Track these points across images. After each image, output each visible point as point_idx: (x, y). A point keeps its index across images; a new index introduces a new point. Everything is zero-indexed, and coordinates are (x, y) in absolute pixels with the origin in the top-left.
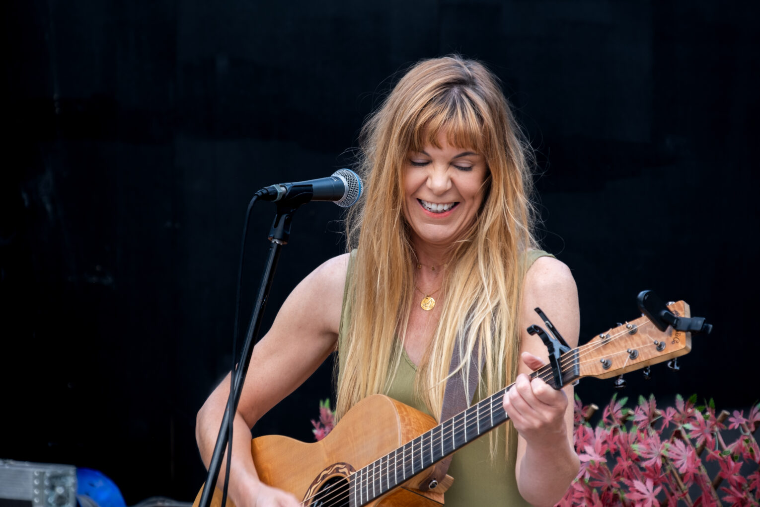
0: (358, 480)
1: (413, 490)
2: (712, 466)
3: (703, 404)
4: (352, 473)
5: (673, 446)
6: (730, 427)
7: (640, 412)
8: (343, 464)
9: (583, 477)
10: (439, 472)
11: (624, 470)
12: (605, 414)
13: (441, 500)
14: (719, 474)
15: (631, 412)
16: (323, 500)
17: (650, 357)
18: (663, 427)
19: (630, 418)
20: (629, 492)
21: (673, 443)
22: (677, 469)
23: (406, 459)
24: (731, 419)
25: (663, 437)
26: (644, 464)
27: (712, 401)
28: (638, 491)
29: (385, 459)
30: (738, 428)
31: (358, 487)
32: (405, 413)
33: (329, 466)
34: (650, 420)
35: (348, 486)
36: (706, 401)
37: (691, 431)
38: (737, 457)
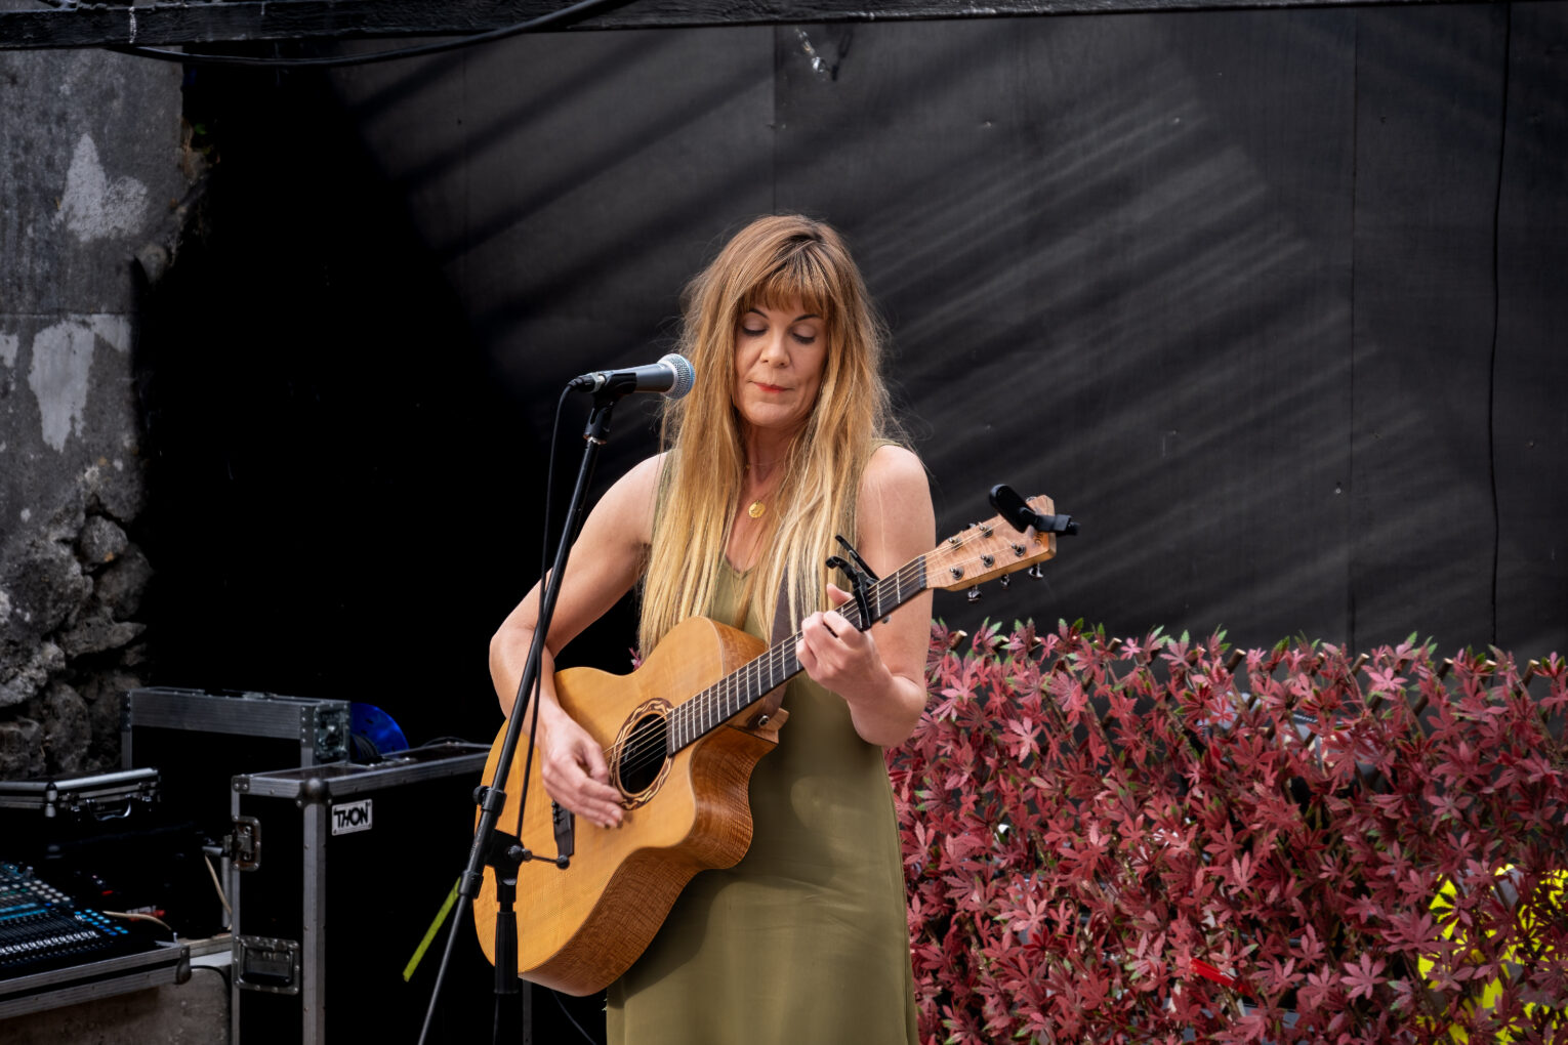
0: (677, 718)
1: (740, 728)
2: (1102, 704)
3: (1090, 630)
4: (669, 710)
5: (1055, 679)
6: (1123, 657)
7: (1017, 639)
8: (659, 699)
9: (949, 715)
10: (769, 705)
11: (996, 708)
12: (976, 641)
13: (775, 739)
14: (1110, 712)
15: (1005, 639)
16: (637, 743)
17: (1008, 563)
18: (1043, 658)
19: (1005, 647)
20: (1003, 733)
21: (1055, 675)
22: (1060, 707)
23: (731, 692)
24: (1124, 648)
25: (1044, 668)
26: (1021, 701)
27: (1101, 627)
28: (1014, 732)
29: (706, 693)
30: (1132, 659)
31: (676, 726)
32: (729, 637)
33: (643, 701)
34: (1027, 648)
35: (665, 726)
36: (1093, 627)
37: (1076, 662)
38: (1130, 693)
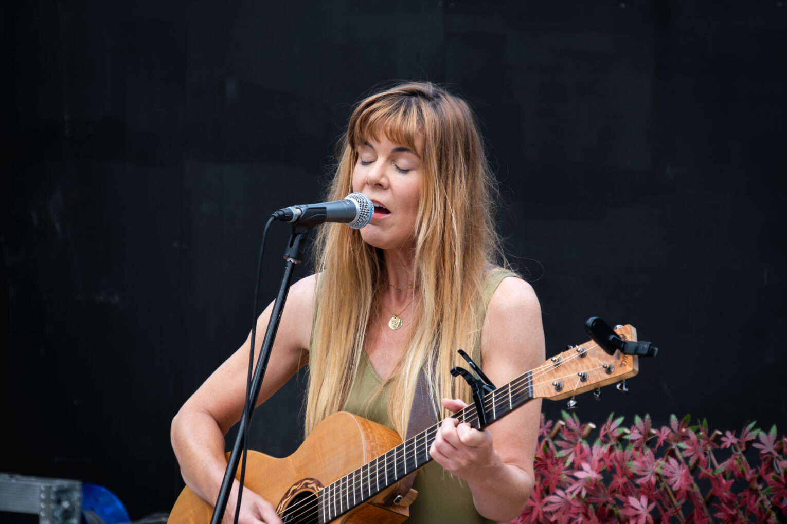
0: (326, 496)
1: (379, 505)
2: (705, 483)
3: (696, 424)
4: (321, 489)
5: (667, 464)
6: (723, 446)
7: (636, 431)
8: (311, 479)
9: (580, 493)
10: (403, 487)
11: (619, 487)
12: (602, 432)
14: (711, 491)
15: (627, 431)
16: (295, 514)
17: (600, 379)
18: (657, 446)
19: (626, 437)
20: (624, 507)
21: (667, 461)
22: (671, 487)
23: (371, 477)
24: (723, 439)
25: (658, 455)
26: (639, 481)
27: (705, 421)
28: (632, 507)
30: (730, 447)
31: (326, 503)
32: (369, 430)
33: (298, 481)
34: (645, 438)
35: (316, 502)
36: (699, 422)
37: (685, 450)
38: (728, 476)
